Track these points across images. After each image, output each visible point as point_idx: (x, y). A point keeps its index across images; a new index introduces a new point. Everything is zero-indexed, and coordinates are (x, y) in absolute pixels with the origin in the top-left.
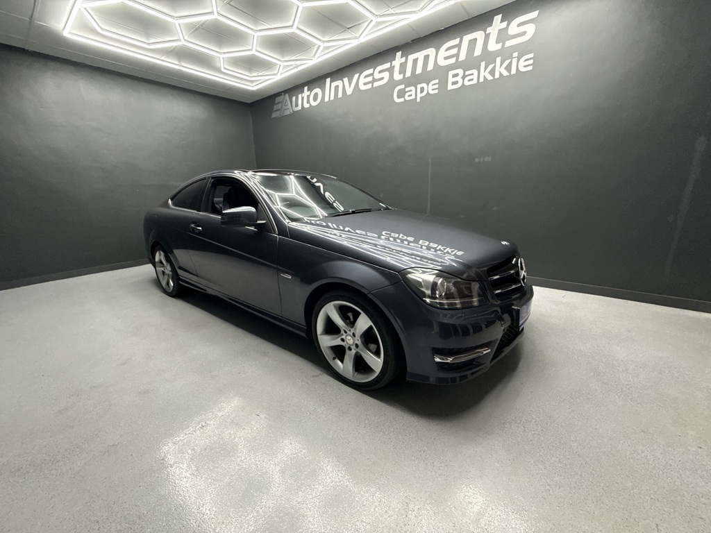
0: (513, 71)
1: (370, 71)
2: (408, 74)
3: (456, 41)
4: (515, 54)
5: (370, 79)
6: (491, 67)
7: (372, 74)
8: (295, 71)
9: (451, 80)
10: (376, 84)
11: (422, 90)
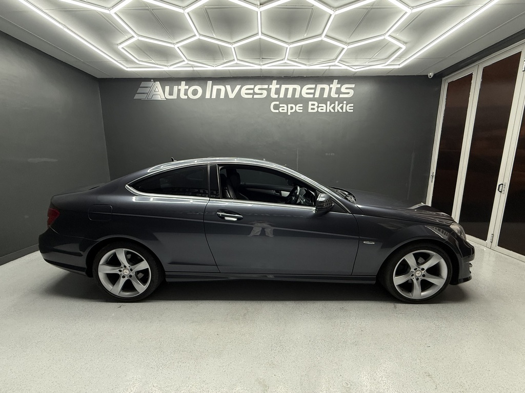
1: (252, 86)
3: (314, 86)
4: (345, 102)
5: (251, 91)
7: (253, 89)
9: (310, 107)
10: (256, 96)
11: (292, 108)
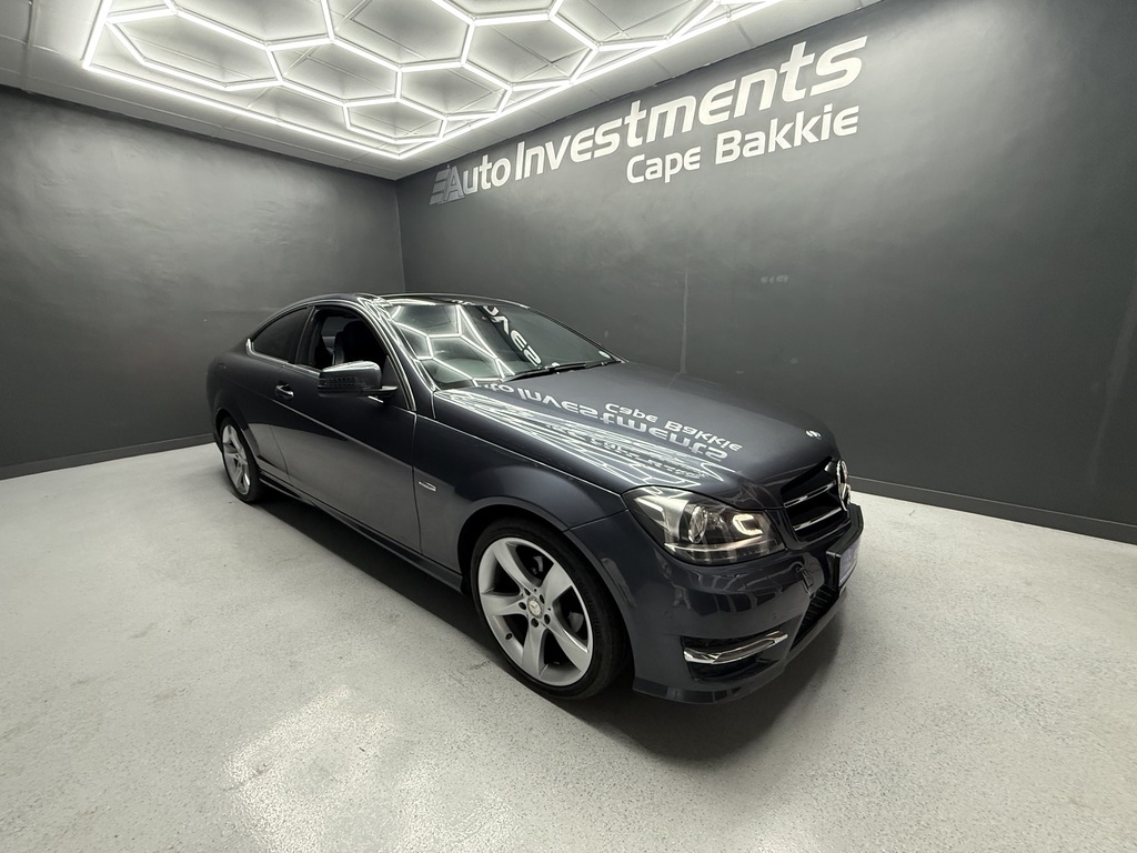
0: (825, 135)
1: (590, 132)
2: (651, 137)
3: (731, 85)
4: (828, 108)
5: (589, 144)
6: (787, 127)
7: (593, 137)
8: (467, 129)
9: (721, 148)
10: (598, 153)
11: (674, 164)
